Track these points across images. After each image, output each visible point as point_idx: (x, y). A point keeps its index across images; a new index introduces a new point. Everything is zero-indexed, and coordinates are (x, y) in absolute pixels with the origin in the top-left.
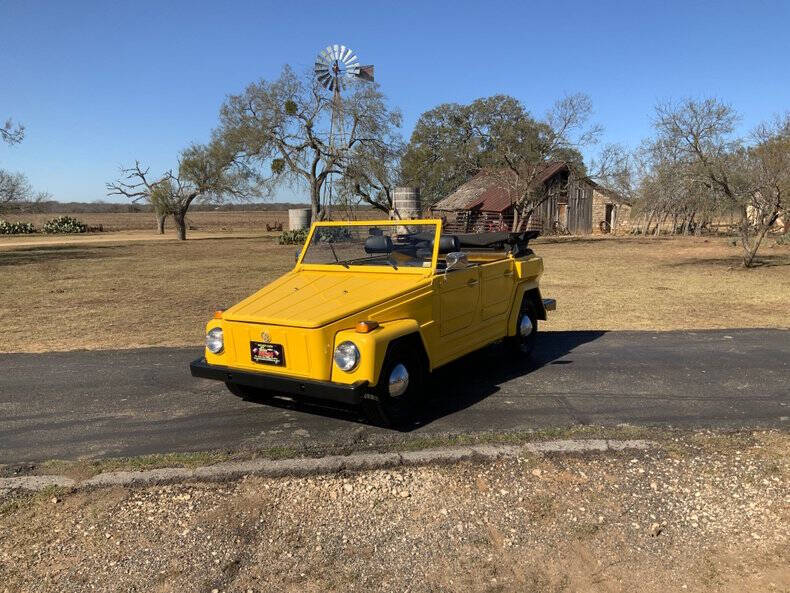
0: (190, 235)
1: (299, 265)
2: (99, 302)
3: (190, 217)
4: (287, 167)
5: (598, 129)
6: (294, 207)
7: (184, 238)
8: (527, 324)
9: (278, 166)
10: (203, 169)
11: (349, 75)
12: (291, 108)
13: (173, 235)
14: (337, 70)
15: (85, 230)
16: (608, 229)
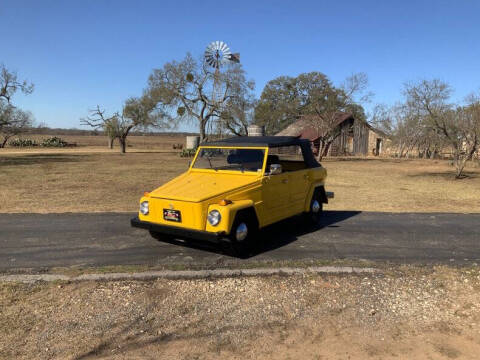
0: (128, 150)
1: (191, 169)
2: (76, 187)
3: (129, 139)
4: (186, 112)
5: (371, 94)
6: (190, 135)
7: (124, 152)
8: (317, 206)
9: (181, 111)
10: (137, 111)
11: (225, 58)
12: (190, 78)
13: (118, 150)
14: (218, 56)
15: (66, 145)
16: (378, 154)
